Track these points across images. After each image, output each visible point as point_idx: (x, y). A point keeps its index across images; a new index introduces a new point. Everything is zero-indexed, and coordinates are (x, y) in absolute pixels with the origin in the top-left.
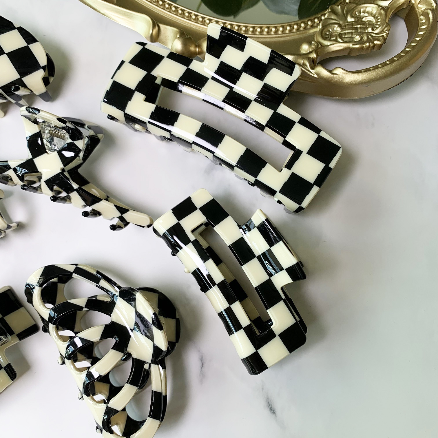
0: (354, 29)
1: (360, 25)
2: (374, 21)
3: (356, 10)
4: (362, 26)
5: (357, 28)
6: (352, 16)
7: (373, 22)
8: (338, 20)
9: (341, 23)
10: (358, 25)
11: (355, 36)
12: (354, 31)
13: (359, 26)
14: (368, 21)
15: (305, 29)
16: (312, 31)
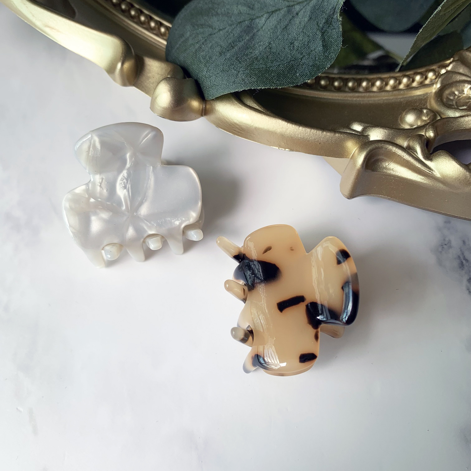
15: (409, 87)
16: (419, 92)
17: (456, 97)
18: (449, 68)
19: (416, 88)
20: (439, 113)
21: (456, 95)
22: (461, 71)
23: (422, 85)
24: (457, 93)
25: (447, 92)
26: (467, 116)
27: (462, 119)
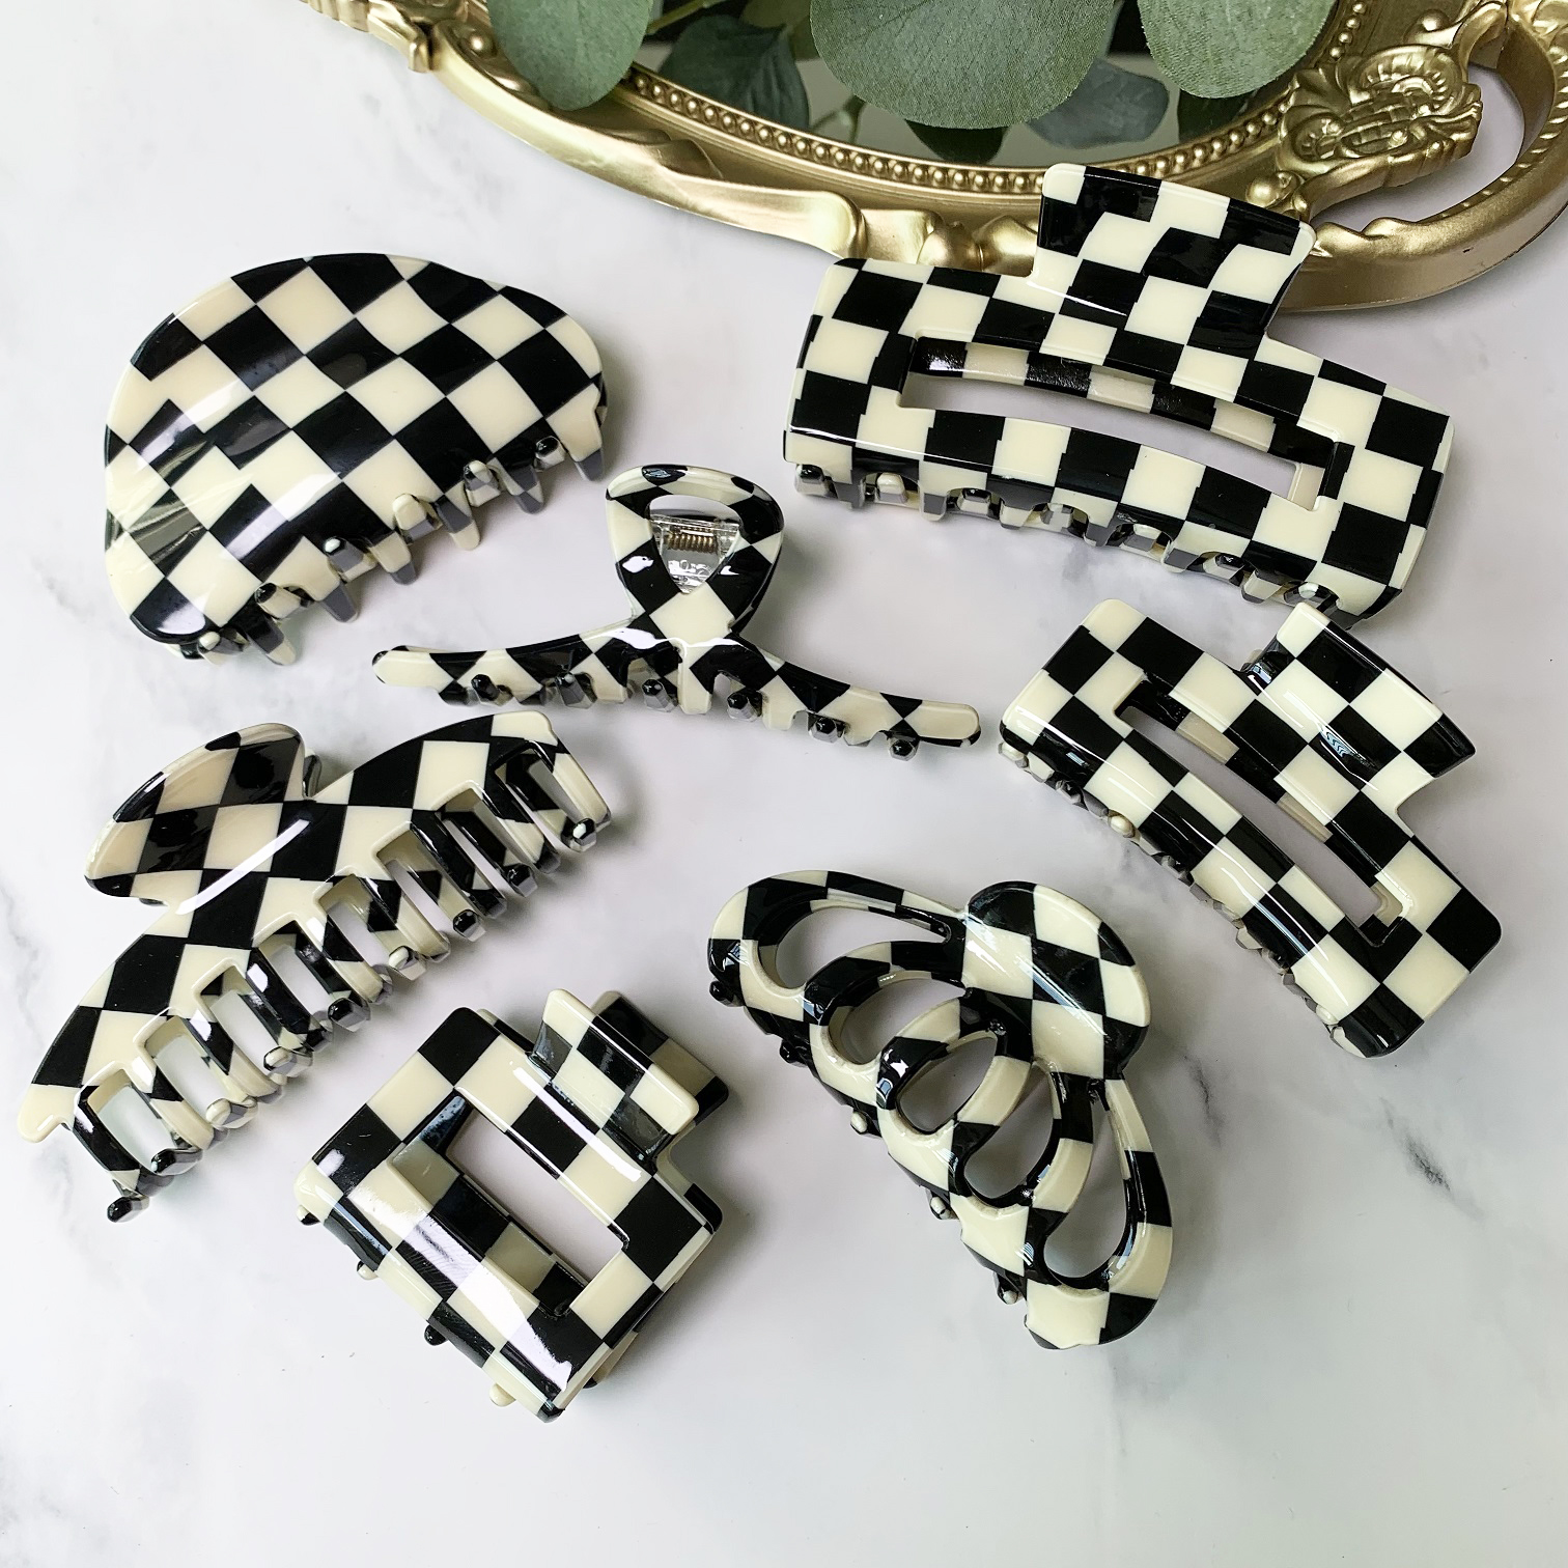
0: (1380, 120)
1: (1392, 105)
2: (1427, 88)
3: (1367, 70)
4: (1398, 106)
5: (1386, 113)
6: (1360, 90)
7: (1424, 90)
8: (1327, 105)
9: (1336, 110)
10: (1386, 106)
11: (1389, 135)
12: (1380, 123)
13: (1390, 108)
14: (1409, 90)
15: (1241, 146)
16: (1261, 149)
17: (1314, 142)
18: (1292, 102)
19: (1252, 146)
20: (1301, 173)
21: (1312, 138)
22: (1309, 102)
23: (1260, 138)
24: (1313, 136)
25: (1300, 137)
26: (1341, 166)
27: (1335, 173)
